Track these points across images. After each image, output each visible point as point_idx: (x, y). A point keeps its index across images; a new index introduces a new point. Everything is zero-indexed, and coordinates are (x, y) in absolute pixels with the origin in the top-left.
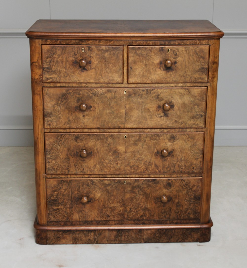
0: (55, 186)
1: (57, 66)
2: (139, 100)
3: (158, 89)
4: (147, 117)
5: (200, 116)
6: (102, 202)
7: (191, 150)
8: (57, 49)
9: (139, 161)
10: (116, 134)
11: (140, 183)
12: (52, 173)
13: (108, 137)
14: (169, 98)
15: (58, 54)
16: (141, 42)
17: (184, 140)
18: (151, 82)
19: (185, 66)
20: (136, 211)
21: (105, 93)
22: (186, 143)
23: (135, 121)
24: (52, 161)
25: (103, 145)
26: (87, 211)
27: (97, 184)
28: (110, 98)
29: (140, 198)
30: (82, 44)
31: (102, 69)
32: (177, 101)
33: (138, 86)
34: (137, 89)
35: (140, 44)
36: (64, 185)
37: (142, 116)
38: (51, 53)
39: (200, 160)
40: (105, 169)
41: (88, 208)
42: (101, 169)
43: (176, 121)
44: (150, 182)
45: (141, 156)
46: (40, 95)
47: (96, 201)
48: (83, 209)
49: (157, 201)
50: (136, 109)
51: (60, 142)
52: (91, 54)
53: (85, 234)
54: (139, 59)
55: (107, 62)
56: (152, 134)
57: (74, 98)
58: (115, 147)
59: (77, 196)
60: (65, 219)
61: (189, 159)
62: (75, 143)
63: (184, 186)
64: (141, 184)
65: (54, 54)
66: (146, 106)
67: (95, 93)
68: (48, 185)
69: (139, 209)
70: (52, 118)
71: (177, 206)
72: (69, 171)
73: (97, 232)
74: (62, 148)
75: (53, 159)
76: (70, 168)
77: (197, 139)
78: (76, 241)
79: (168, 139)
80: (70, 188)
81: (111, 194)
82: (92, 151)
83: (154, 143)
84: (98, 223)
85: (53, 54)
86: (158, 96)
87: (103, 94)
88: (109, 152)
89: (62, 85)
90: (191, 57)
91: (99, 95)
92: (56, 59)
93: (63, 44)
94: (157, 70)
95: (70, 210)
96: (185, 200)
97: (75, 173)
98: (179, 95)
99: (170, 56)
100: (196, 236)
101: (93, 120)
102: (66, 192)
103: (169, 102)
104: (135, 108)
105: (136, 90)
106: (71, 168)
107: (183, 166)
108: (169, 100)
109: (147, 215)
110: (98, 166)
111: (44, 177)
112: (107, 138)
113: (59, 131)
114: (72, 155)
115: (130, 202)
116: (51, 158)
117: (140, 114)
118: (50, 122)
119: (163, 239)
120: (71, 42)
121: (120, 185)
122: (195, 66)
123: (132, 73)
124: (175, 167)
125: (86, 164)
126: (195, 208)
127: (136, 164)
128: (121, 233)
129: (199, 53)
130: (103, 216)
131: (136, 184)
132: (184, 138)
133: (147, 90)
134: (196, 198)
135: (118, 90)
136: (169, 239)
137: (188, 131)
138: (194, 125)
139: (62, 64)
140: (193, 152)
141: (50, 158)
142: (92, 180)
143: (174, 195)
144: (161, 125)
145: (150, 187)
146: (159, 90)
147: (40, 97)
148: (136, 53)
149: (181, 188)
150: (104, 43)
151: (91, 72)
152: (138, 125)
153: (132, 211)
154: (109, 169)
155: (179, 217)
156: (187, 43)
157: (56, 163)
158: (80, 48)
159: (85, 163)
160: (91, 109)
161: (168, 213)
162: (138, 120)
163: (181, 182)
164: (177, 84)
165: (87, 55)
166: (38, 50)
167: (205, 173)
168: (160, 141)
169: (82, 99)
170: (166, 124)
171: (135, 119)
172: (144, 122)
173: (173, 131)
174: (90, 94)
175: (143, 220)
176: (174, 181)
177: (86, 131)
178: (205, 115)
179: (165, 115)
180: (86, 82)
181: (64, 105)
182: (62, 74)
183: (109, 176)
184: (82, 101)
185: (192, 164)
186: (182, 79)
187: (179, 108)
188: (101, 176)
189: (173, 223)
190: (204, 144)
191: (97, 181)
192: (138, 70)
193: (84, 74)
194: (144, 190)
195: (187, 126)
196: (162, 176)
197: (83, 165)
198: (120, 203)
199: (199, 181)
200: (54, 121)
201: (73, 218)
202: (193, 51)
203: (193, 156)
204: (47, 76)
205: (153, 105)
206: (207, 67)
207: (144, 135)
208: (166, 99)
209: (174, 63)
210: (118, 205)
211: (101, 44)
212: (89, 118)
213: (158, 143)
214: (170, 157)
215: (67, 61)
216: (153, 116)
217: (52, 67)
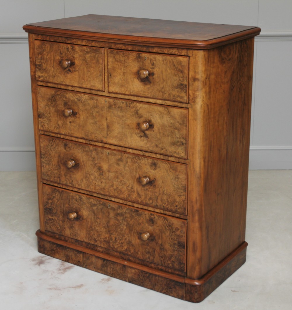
0: (49, 194)
2: (119, 113)
4: (128, 134)
5: (181, 144)
6: (89, 223)
7: (174, 184)
8: (46, 46)
9: (122, 184)
11: (123, 211)
12: (46, 178)
13: (93, 150)
14: (148, 116)
15: (47, 51)
16: (120, 46)
17: (166, 170)
18: (130, 93)
19: (163, 79)
20: (120, 242)
21: (88, 100)
22: (168, 173)
23: (116, 136)
24: (46, 166)
25: (88, 158)
26: (77, 229)
27: (84, 201)
28: (92, 107)
30: (67, 43)
31: (85, 72)
32: (157, 120)
33: (118, 97)
34: (117, 100)
35: (119, 48)
36: (57, 195)
37: (123, 132)
38: (41, 49)
39: (184, 198)
40: (91, 185)
41: (77, 226)
42: (88, 185)
43: (156, 144)
44: (133, 212)
45: (124, 179)
46: (35, 93)
47: (84, 220)
48: (74, 226)
50: (117, 124)
51: (52, 147)
52: (75, 54)
53: (75, 254)
54: (117, 66)
55: (88, 65)
57: (61, 101)
58: (99, 163)
59: (68, 210)
60: (59, 232)
61: (171, 194)
62: (65, 150)
63: (167, 227)
64: (125, 212)
65: (44, 51)
66: (126, 121)
67: (79, 98)
68: (44, 191)
69: (124, 241)
70: (44, 119)
71: (161, 249)
72: (60, 180)
73: (85, 255)
74: (54, 154)
75: (47, 164)
78: (67, 259)
79: (149, 165)
80: (62, 199)
81: (97, 216)
82: (79, 162)
83: (135, 166)
84: (88, 245)
86: (138, 111)
88: (94, 167)
89: (52, 85)
90: (168, 69)
91: (83, 102)
92: (45, 57)
93: (51, 41)
94: (135, 80)
95: (63, 223)
96: (168, 244)
97: (65, 184)
98: (158, 114)
99: (147, 65)
100: (180, 292)
101: (78, 129)
102: (59, 202)
103: (149, 120)
104: (116, 122)
106: (61, 177)
107: (166, 201)
108: (148, 118)
109: (131, 250)
110: (85, 181)
111: (41, 182)
113: (51, 134)
114: (62, 163)
115: (115, 231)
117: (121, 130)
118: (42, 123)
119: (147, 284)
121: (104, 208)
122: (173, 80)
123: (111, 80)
124: (157, 200)
125: (74, 176)
126: (179, 257)
127: (119, 187)
128: (107, 264)
129: (177, 65)
130: (91, 239)
131: (119, 211)
132: (166, 167)
133: (126, 102)
134: (180, 245)
135: (99, 98)
136: (153, 287)
137: (169, 160)
138: (174, 153)
139: (51, 62)
141: (44, 162)
143: (157, 235)
144: (142, 147)
145: (133, 218)
146: (138, 104)
148: (114, 57)
149: (164, 228)
150: (86, 43)
151: (75, 75)
152: (119, 142)
153: (117, 241)
154: (94, 187)
155: (163, 263)
156: (165, 51)
157: (49, 169)
158: (65, 47)
159: (73, 174)
160: (77, 116)
161: (152, 255)
162: (119, 136)
163: (164, 221)
164: (156, 100)
165: (71, 55)
167: (190, 216)
168: (141, 165)
169: (69, 103)
170: (146, 147)
171: (116, 134)
172: (125, 140)
173: (155, 157)
174: (75, 98)
175: (127, 255)
176: (156, 218)
177: (74, 139)
178: (187, 143)
179: (146, 136)
180: (71, 85)
181: (53, 107)
182: (51, 73)
183: (95, 195)
184: (68, 105)
185: (175, 201)
186: (160, 95)
187: (159, 129)
188: (88, 193)
189: (158, 268)
190: (187, 179)
191: (84, 198)
192: (117, 78)
193: (69, 75)
194: (128, 221)
195: (168, 154)
196: (146, 208)
197: (72, 176)
198: (105, 228)
199: (183, 225)
200: (46, 123)
201: (65, 233)
202: (170, 62)
203: (175, 192)
204: (38, 74)
205: (132, 121)
206: (186, 83)
207: (126, 155)
208: (145, 116)
209: (151, 74)
210: (103, 230)
211: (84, 44)
212: (74, 125)
213: (139, 167)
214: (152, 187)
215: (54, 60)
216: (133, 134)
217: (42, 64)
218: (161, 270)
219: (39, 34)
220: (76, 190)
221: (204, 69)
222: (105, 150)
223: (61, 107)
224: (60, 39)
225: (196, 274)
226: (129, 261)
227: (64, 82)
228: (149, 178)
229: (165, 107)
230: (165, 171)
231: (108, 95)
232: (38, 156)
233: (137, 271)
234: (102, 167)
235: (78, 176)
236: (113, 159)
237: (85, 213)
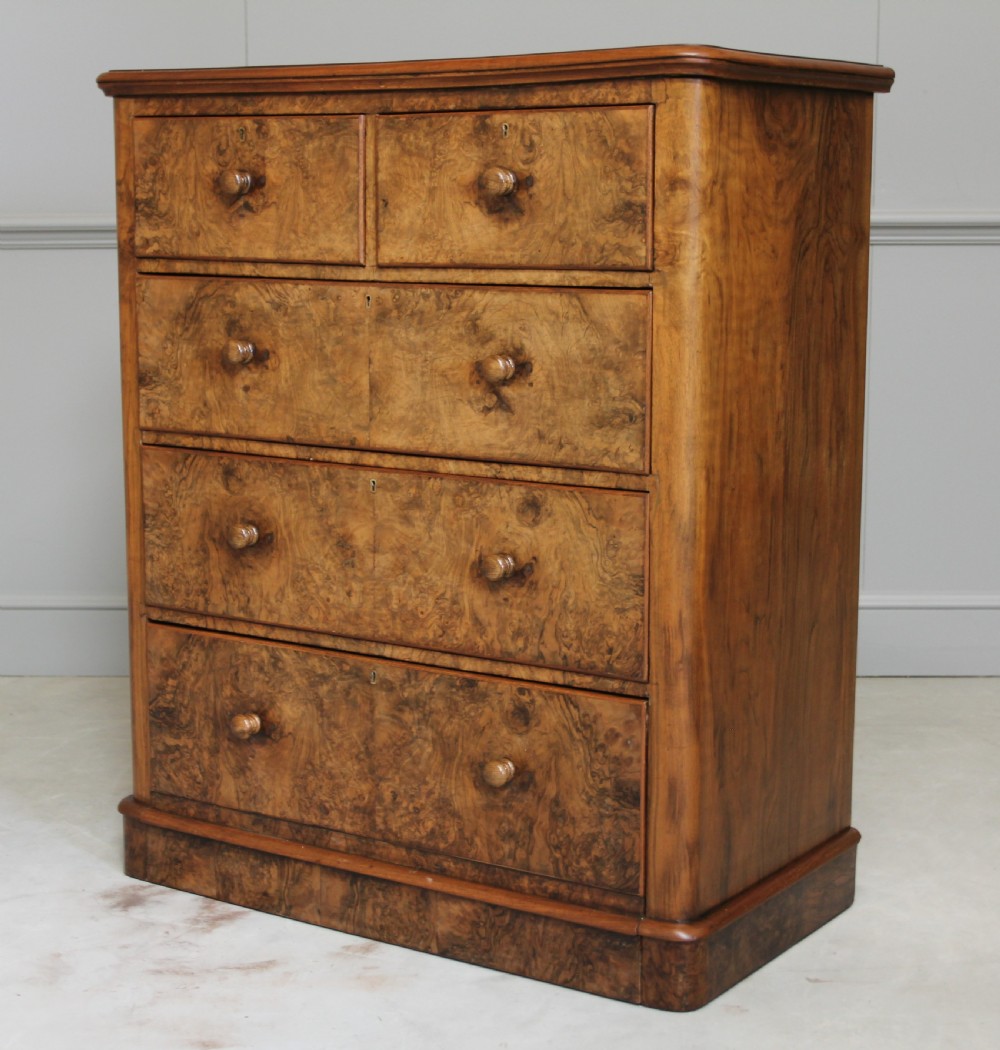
0: (169, 656)
1: (171, 196)
2: (413, 336)
3: (474, 291)
4: (442, 408)
5: (627, 419)
6: (304, 748)
7: (601, 571)
9: (421, 592)
11: (423, 689)
12: (160, 601)
13: (321, 481)
14: (514, 332)
15: (174, 150)
17: (574, 522)
18: (452, 261)
19: (564, 194)
20: (411, 808)
21: (308, 301)
22: (581, 532)
23: (402, 419)
24: (160, 555)
25: (305, 510)
26: (260, 774)
27: (288, 670)
28: (322, 324)
29: (425, 755)
30: (241, 113)
31: (298, 206)
32: (542, 344)
33: (410, 279)
34: (406, 289)
35: (416, 108)
36: (193, 656)
37: (424, 402)
38: (154, 146)
39: (633, 616)
40: (312, 609)
41: (263, 762)
42: (301, 610)
43: (539, 431)
44: (458, 688)
45: (426, 570)
46: (130, 301)
47: (286, 736)
48: (249, 763)
49: (480, 780)
50: (403, 374)
51: (182, 487)
52: (266, 148)
53: (252, 867)
54: (409, 168)
55: (311, 179)
56: (460, 481)
57: (217, 316)
58: (343, 524)
59: (231, 707)
60: (199, 791)
61: (592, 607)
62: (224, 492)
63: (578, 730)
64: (427, 694)
65: (163, 149)
66: (437, 362)
67: (277, 300)
68: (152, 647)
69: (423, 801)
70: (159, 390)
71: (554, 817)
72: (207, 601)
73: (286, 869)
74: (187, 509)
75: (163, 548)
76: (209, 591)
77: (621, 520)
78: (225, 891)
79: (515, 509)
80: (212, 669)
81: (333, 719)
82: (273, 529)
83: (466, 520)
84: (297, 833)
85: (160, 149)
86: (477, 319)
87: (301, 307)
88: (325, 540)
89: (189, 268)
90: (582, 157)
91: (289, 311)
92: (168, 170)
93: (190, 113)
94: (470, 210)
95: (212, 759)
97: (224, 613)
98: (547, 321)
99: (509, 151)
100: (624, 974)
101: (274, 407)
102: (199, 684)
103: (514, 348)
104: (400, 369)
105: (403, 292)
106: (212, 589)
107: (573, 635)
108: (512, 338)
109: (448, 832)
110: (290, 594)
111: (141, 616)
112: (317, 483)
113: (180, 441)
114: (214, 540)
115: (391, 766)
116: (158, 542)
117: (417, 393)
118: (152, 405)
119: (504, 955)
120: (211, 105)
121: (357, 686)
122: (599, 194)
123: (387, 223)
124: (541, 635)
125: (256, 581)
126: (620, 841)
127: (409, 603)
128: (362, 892)
129: (614, 139)
130: (308, 805)
131: (408, 691)
132: (574, 512)
133: (438, 294)
134: (621, 794)
135: (345, 289)
136: (527, 963)
137: (586, 484)
138: (604, 455)
139: (186, 185)
140: (606, 576)
141: (153, 543)
142: (274, 648)
143: (541, 766)
144: (489, 446)
145: (457, 710)
146: (477, 295)
147: (131, 310)
148: (399, 140)
149: (564, 734)
150: (305, 106)
151: (266, 219)
152: (410, 438)
153: (398, 805)
154: (324, 613)
155: (562, 870)
156: (573, 96)
157: (171, 566)
158: (236, 127)
159: (253, 575)
160: (269, 363)
161: (524, 843)
162: (410, 418)
163: (567, 711)
164: (541, 273)
165: (255, 152)
166: (126, 138)
167: (657, 684)
168: (486, 513)
169: (242, 322)
170: (505, 444)
171: (400, 413)
172: (431, 428)
173: (535, 477)
174: (264, 302)
175: (436, 852)
176: (539, 700)
177: (256, 448)
178: (647, 416)
179: (503, 404)
180: (251, 255)
181: (190, 341)
182: (185, 225)
183: (327, 642)
184: (242, 330)
185: (604, 632)
186: (553, 253)
187: (548, 376)
188: (303, 638)
189: (545, 890)
190: (648, 546)
191: (288, 656)
192: (408, 213)
193: (245, 225)
194: (438, 723)
195: (582, 460)
196: (501, 669)
197: (248, 582)
198: (360, 761)
199: (633, 716)
200: (164, 402)
201: (220, 794)
202: (589, 131)
203: (606, 597)
204: (145, 232)
205: (457, 357)
206: (643, 198)
207: (434, 484)
208: (501, 335)
209: (524, 182)
210: (352, 767)
211: (297, 109)
212: (260, 396)
213: (482, 520)
214: (524, 590)
215: (197, 178)
216: (460, 405)
217: (157, 197)
218: (555, 897)
219: (149, 97)
220: (260, 632)
221: (705, 147)
222: (362, 473)
223: (216, 338)
224: (219, 102)
225: (679, 901)
226: (442, 873)
227: (230, 250)
228: (514, 559)
229: (570, 293)
230: (571, 526)
231: (375, 276)
232: (136, 524)
233: (468, 907)
234: (351, 537)
235: (268, 579)
236: (387, 504)
237: (289, 711)
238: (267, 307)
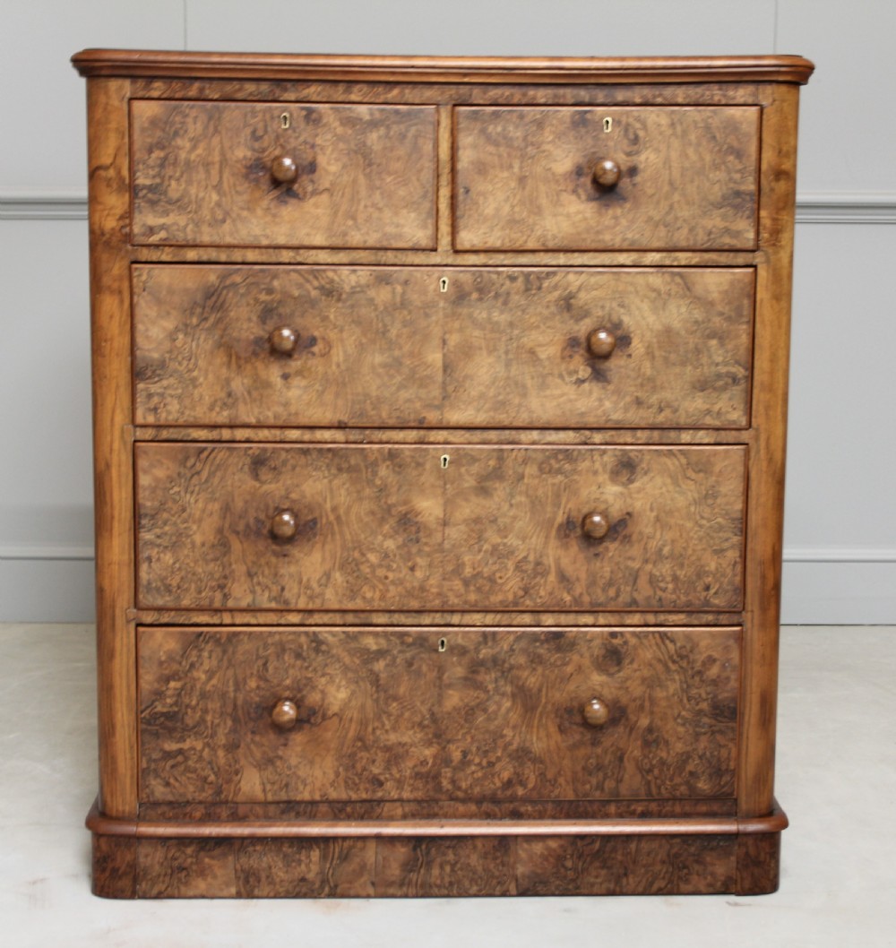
0: (171, 659)
1: (186, 182)
2: (496, 316)
3: (568, 272)
4: (529, 383)
5: (730, 381)
6: (353, 726)
7: (698, 517)
8: (187, 116)
9: (499, 558)
10: (409, 449)
11: (502, 647)
12: (160, 602)
13: (380, 462)
14: (612, 309)
15: (191, 135)
16: (503, 94)
17: (671, 477)
18: (543, 245)
19: (671, 183)
20: (484, 762)
21: (368, 286)
22: (679, 486)
23: (482, 396)
24: (162, 555)
25: (358, 492)
26: (294, 761)
27: (334, 651)
28: (386, 308)
29: (503, 710)
30: (281, 99)
31: (358, 192)
32: (643, 319)
33: (490, 262)
34: (489, 272)
35: (500, 101)
36: (206, 654)
37: (508, 378)
38: (163, 130)
39: (733, 555)
40: (365, 588)
41: (299, 749)
42: (352, 591)
43: (637, 397)
44: (542, 642)
45: (506, 537)
46: (120, 292)
47: (330, 718)
48: (280, 753)
49: (567, 724)
50: (484, 352)
51: (194, 481)
52: (317, 135)
53: (285, 856)
54: (496, 158)
55: (375, 167)
56: (548, 450)
57: (248, 304)
58: (406, 502)
59: (257, 699)
60: (210, 792)
61: (690, 552)
62: (252, 483)
63: (674, 662)
64: (506, 652)
65: (176, 134)
66: (525, 340)
67: (328, 286)
68: (144, 652)
69: (499, 754)
70: (165, 383)
71: (646, 744)
72: (226, 597)
73: (331, 850)
74: (200, 505)
75: (166, 547)
76: (229, 585)
77: (720, 471)
78: (249, 887)
79: (608, 471)
80: (230, 664)
81: (391, 692)
82: (316, 514)
83: (554, 485)
84: (340, 811)
85: (172, 134)
86: (571, 299)
87: (359, 292)
88: (383, 521)
89: (205, 255)
90: (691, 151)
91: (344, 296)
92: (183, 155)
93: (210, 97)
94: (566, 197)
95: (230, 756)
96: (675, 719)
97: (248, 605)
98: (648, 298)
99: (611, 144)
100: (721, 869)
101: (321, 394)
102: (214, 681)
103: (611, 322)
104: (480, 349)
105: (485, 275)
106: (233, 583)
107: (668, 579)
108: (610, 315)
109: (527, 778)
110: (338, 577)
111: (128, 622)
112: (375, 464)
113: (189, 435)
114: (237, 533)
115: (462, 727)
116: (159, 541)
117: (500, 370)
118: (156, 399)
119: (592, 880)
120: (240, 90)
121: (423, 655)
122: (707, 184)
123: (470, 209)
124: (635, 583)
125: (293, 569)
126: (716, 753)
127: (485, 570)
128: (428, 853)
129: (723, 136)
130: (357, 781)
131: (485, 652)
132: (672, 468)
133: (527, 276)
134: (718, 711)
135: (415, 274)
136: (618, 880)
137: (683, 442)
138: (706, 415)
139: (208, 172)
140: (704, 522)
141: (152, 544)
142: (314, 633)
143: (634, 700)
144: (582, 414)
145: (541, 663)
146: (571, 277)
147: (122, 302)
148: (483, 131)
149: (660, 667)
150: (365, 95)
151: (316, 206)
152: (492, 413)
153: (469, 763)
154: (380, 590)
155: (654, 790)
156: (677, 96)
157: (177, 565)
158: (276, 113)
159: (289, 563)
160: (316, 349)
161: (613, 774)
162: (491, 394)
163: (662, 646)
164: (641, 254)
165: (302, 139)
166: (117, 120)
167: (752, 611)
168: (576, 477)
169: (281, 310)
170: (599, 412)
171: (480, 389)
172: (517, 402)
173: (631, 439)
174: (311, 289)
175: (513, 799)
176: (634, 642)
178: (749, 377)
179: (600, 375)
181: (209, 331)
182: (205, 211)
185: (701, 572)
186: (658, 237)
187: (649, 348)
189: (633, 812)
190: (746, 491)
191: (333, 637)
192: (494, 200)
193: (288, 211)
194: (519, 678)
195: (682, 421)
197: (282, 571)
198: (423, 728)
199: (731, 642)
200: (172, 396)
201: (240, 790)
202: (698, 128)
203: (704, 541)
204: (147, 219)
205: (549, 334)
206: (750, 187)
207: (518, 454)
208: (598, 312)
209: (627, 172)
210: (413, 736)
211: (355, 97)
212: (304, 383)
213: (570, 485)
214: (617, 544)
215: (224, 162)
216: (550, 378)
217: (166, 183)
218: (647, 816)
219: (152, 78)
223: (247, 327)
224: (250, 87)
229: (674, 272)
230: (668, 481)
231: (451, 260)
233: (554, 844)
234: (416, 513)
235: (309, 564)
236: (463, 478)
237: (336, 693)
238: (314, 293)
